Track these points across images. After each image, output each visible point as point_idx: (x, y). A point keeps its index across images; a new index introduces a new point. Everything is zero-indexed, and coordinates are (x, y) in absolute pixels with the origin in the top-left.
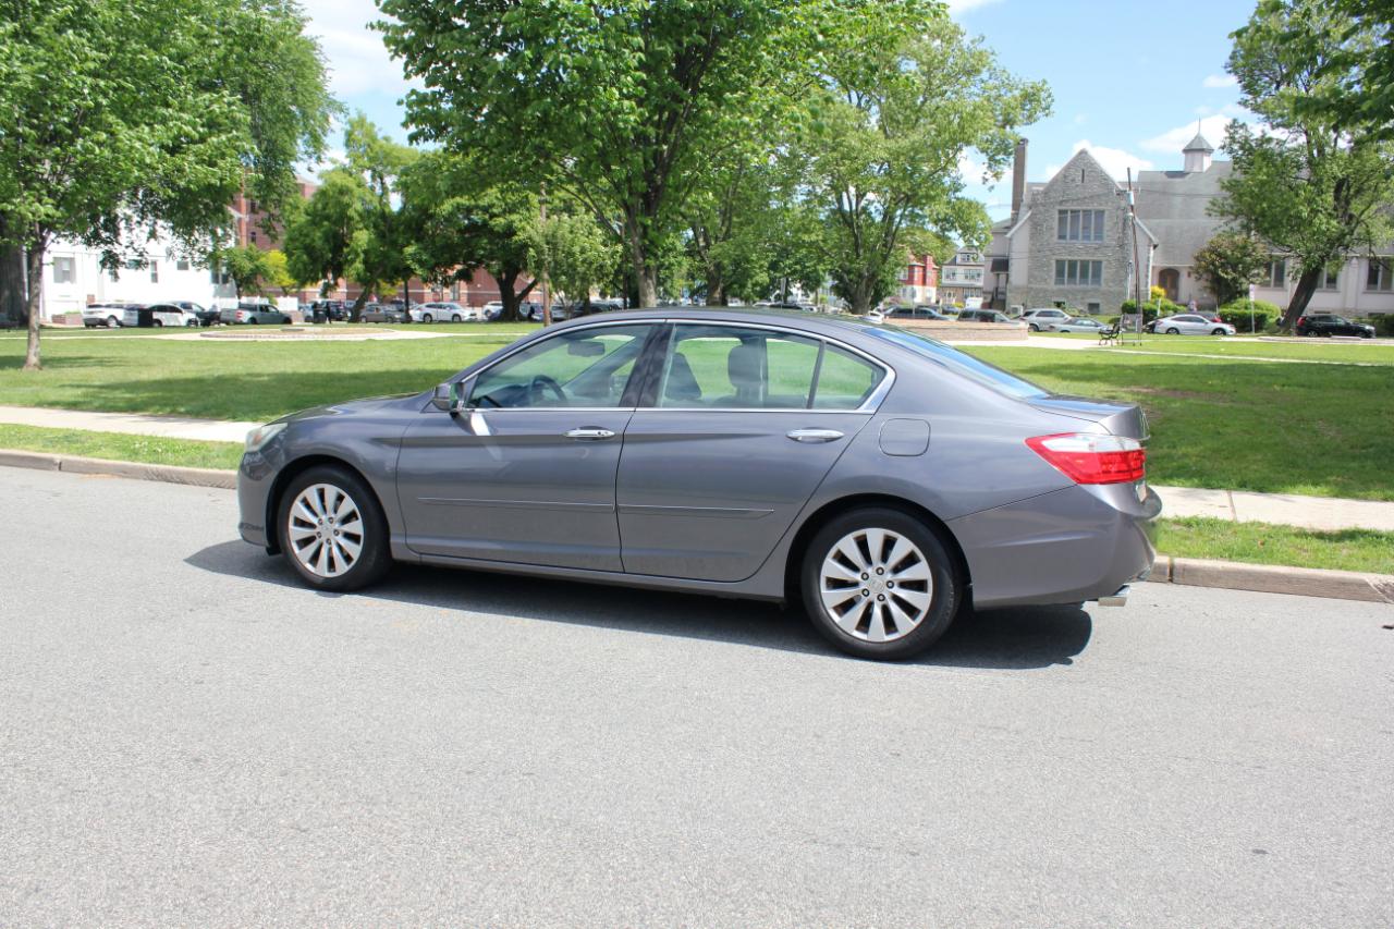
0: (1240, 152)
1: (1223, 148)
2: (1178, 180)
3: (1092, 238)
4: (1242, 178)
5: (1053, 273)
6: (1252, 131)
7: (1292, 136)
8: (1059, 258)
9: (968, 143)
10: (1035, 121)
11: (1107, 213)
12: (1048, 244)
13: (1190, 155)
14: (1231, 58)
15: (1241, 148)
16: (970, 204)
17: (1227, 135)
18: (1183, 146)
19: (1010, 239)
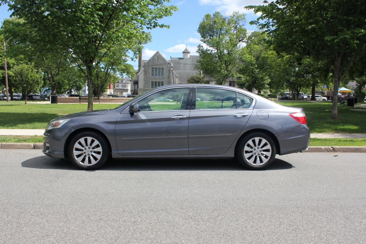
0: (201, 53)
1: (197, 52)
2: (181, 60)
3: (161, 75)
4: (202, 60)
5: (151, 85)
6: (204, 48)
7: (214, 49)
8: (152, 81)
9: (130, 49)
10: (147, 43)
11: (164, 69)
12: (149, 77)
13: (184, 54)
14: (199, 28)
15: (201, 52)
16: (130, 65)
17: (198, 48)
18: (182, 52)
19: (138, 76)
